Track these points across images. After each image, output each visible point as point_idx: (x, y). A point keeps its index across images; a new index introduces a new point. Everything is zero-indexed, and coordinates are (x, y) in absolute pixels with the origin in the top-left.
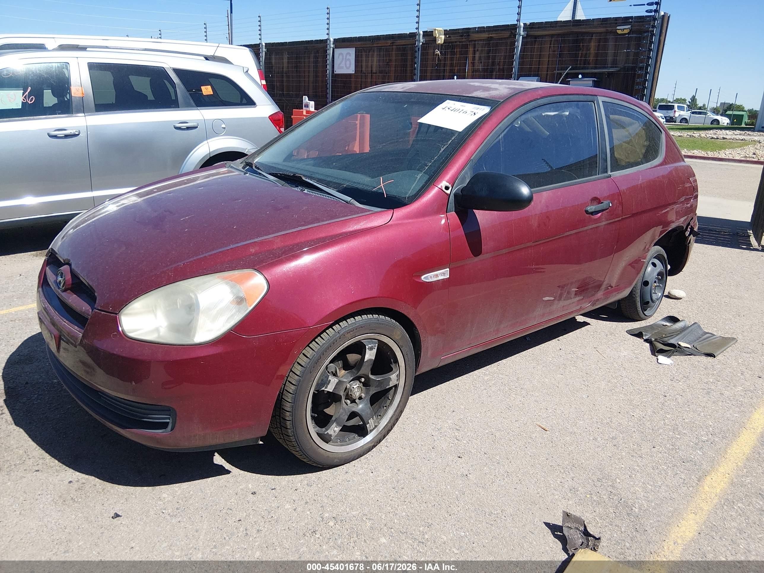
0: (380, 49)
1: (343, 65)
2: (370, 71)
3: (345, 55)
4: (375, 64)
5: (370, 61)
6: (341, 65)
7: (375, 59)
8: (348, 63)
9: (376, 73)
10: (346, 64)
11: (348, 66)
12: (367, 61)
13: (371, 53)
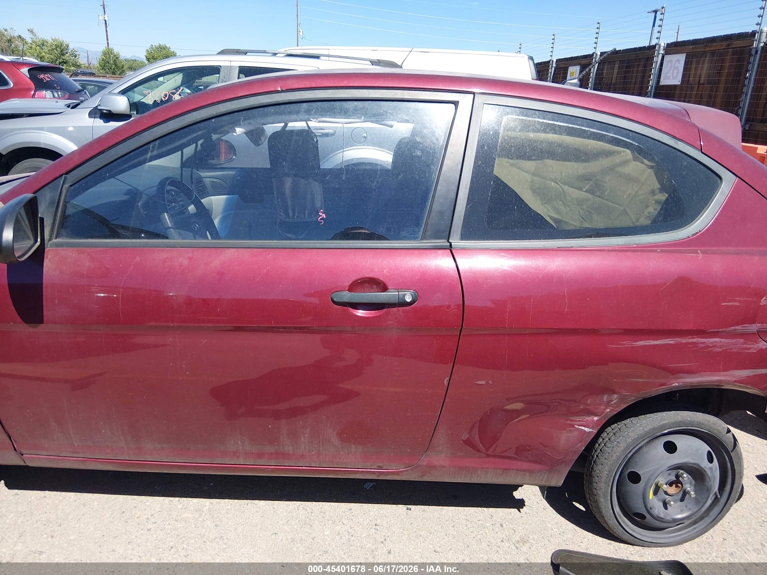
0: (713, 53)
1: (670, 74)
2: (698, 81)
3: (674, 62)
4: (704, 71)
5: (699, 69)
6: (668, 75)
7: (706, 65)
8: (676, 71)
9: (703, 84)
10: (673, 73)
11: (675, 75)
12: (696, 69)
13: (702, 59)
